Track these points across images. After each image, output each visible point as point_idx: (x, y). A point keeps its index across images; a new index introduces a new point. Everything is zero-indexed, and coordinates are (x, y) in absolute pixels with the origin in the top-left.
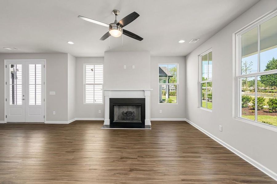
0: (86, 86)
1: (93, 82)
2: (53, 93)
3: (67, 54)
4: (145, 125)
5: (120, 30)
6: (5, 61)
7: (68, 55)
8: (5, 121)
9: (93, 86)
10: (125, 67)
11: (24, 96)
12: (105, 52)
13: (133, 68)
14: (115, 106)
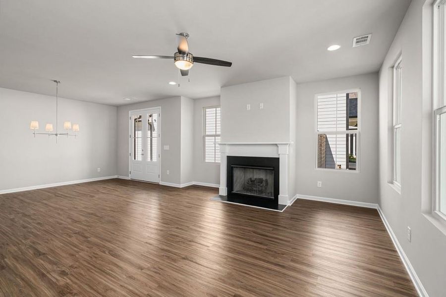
0: (207, 138)
1: (214, 133)
2: (167, 148)
3: (180, 96)
4: (279, 203)
5: (188, 60)
6: (130, 112)
7: (182, 98)
8: (129, 178)
9: (214, 137)
10: (249, 107)
11: (143, 150)
12: (222, 87)
13: (261, 108)
14: (234, 169)
